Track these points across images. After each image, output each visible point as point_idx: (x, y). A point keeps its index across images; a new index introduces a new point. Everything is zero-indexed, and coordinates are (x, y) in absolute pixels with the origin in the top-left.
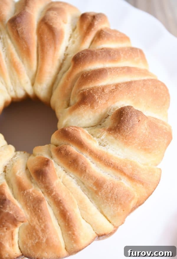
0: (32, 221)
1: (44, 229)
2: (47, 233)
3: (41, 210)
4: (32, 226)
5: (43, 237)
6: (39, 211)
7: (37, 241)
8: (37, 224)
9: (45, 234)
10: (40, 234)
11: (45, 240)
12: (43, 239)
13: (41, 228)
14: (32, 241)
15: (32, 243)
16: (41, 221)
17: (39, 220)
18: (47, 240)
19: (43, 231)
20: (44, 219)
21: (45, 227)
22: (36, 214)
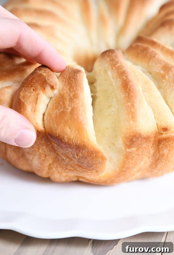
0: (63, 89)
1: (72, 97)
2: (75, 103)
3: (75, 80)
4: (61, 95)
5: (69, 106)
6: (73, 80)
7: (62, 110)
8: (67, 93)
9: (72, 103)
10: (67, 103)
11: (70, 109)
12: (68, 108)
13: (70, 97)
14: (57, 111)
15: (56, 112)
16: (71, 90)
17: (70, 89)
18: (73, 110)
19: (71, 100)
20: (76, 88)
21: (74, 96)
22: (69, 84)
